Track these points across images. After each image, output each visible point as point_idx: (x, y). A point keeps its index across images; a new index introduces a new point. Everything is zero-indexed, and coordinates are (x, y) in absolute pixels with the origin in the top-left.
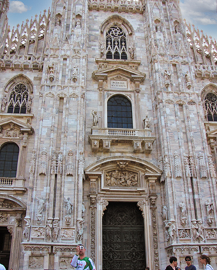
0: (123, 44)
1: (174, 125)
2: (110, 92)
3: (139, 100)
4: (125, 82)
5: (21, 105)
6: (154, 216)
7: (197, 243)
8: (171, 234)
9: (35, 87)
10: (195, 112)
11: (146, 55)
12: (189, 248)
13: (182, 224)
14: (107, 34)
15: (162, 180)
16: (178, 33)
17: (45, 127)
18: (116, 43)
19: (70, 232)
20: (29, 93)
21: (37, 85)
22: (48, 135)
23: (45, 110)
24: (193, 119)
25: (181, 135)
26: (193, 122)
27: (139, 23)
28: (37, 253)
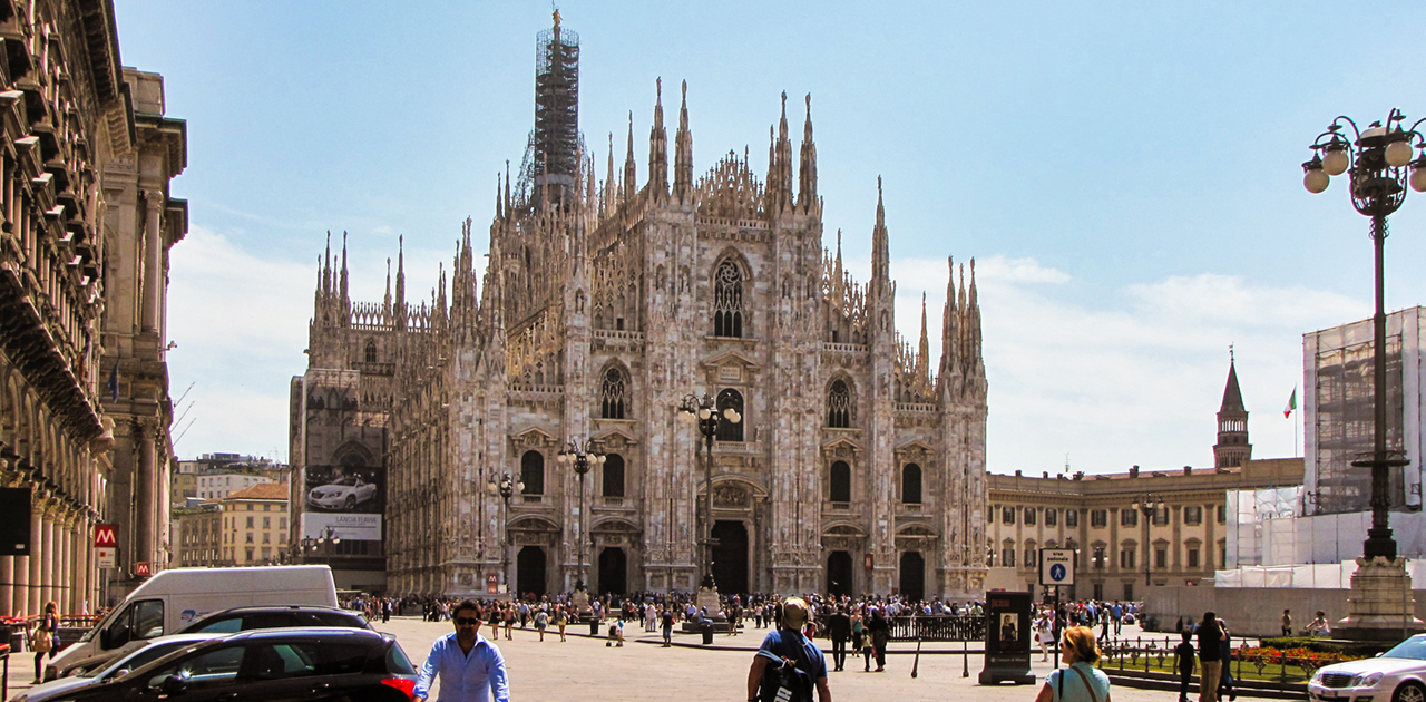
0: (738, 295)
1: (787, 441)
2: (721, 386)
3: (752, 397)
4: (738, 369)
5: (617, 401)
6: (758, 536)
7: (795, 566)
8: (773, 557)
9: (633, 377)
10: (812, 424)
11: (765, 325)
12: (788, 571)
13: (784, 549)
14: (717, 278)
15: (769, 500)
16: (811, 299)
17: (656, 444)
18: (729, 295)
19: (684, 555)
20: (624, 383)
21: (635, 375)
22: (661, 454)
23: (656, 422)
24: (808, 434)
25: (793, 452)
26: (808, 437)
27: (762, 262)
28: (657, 574)
